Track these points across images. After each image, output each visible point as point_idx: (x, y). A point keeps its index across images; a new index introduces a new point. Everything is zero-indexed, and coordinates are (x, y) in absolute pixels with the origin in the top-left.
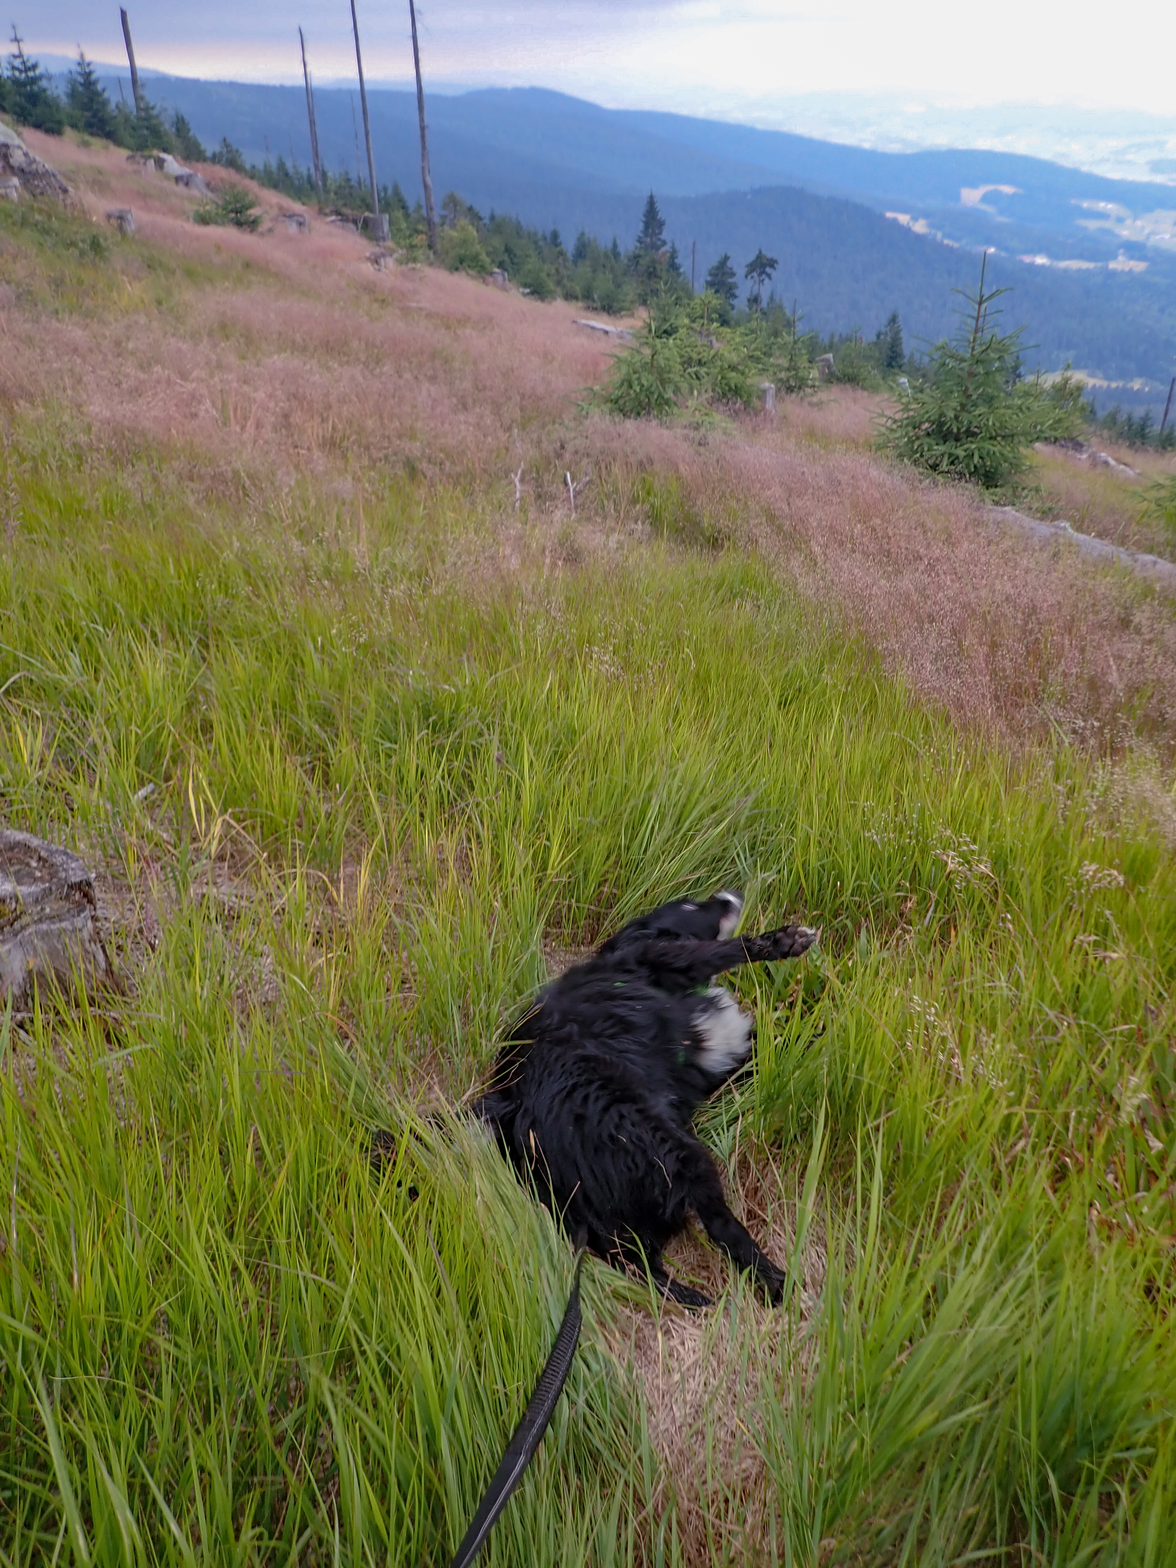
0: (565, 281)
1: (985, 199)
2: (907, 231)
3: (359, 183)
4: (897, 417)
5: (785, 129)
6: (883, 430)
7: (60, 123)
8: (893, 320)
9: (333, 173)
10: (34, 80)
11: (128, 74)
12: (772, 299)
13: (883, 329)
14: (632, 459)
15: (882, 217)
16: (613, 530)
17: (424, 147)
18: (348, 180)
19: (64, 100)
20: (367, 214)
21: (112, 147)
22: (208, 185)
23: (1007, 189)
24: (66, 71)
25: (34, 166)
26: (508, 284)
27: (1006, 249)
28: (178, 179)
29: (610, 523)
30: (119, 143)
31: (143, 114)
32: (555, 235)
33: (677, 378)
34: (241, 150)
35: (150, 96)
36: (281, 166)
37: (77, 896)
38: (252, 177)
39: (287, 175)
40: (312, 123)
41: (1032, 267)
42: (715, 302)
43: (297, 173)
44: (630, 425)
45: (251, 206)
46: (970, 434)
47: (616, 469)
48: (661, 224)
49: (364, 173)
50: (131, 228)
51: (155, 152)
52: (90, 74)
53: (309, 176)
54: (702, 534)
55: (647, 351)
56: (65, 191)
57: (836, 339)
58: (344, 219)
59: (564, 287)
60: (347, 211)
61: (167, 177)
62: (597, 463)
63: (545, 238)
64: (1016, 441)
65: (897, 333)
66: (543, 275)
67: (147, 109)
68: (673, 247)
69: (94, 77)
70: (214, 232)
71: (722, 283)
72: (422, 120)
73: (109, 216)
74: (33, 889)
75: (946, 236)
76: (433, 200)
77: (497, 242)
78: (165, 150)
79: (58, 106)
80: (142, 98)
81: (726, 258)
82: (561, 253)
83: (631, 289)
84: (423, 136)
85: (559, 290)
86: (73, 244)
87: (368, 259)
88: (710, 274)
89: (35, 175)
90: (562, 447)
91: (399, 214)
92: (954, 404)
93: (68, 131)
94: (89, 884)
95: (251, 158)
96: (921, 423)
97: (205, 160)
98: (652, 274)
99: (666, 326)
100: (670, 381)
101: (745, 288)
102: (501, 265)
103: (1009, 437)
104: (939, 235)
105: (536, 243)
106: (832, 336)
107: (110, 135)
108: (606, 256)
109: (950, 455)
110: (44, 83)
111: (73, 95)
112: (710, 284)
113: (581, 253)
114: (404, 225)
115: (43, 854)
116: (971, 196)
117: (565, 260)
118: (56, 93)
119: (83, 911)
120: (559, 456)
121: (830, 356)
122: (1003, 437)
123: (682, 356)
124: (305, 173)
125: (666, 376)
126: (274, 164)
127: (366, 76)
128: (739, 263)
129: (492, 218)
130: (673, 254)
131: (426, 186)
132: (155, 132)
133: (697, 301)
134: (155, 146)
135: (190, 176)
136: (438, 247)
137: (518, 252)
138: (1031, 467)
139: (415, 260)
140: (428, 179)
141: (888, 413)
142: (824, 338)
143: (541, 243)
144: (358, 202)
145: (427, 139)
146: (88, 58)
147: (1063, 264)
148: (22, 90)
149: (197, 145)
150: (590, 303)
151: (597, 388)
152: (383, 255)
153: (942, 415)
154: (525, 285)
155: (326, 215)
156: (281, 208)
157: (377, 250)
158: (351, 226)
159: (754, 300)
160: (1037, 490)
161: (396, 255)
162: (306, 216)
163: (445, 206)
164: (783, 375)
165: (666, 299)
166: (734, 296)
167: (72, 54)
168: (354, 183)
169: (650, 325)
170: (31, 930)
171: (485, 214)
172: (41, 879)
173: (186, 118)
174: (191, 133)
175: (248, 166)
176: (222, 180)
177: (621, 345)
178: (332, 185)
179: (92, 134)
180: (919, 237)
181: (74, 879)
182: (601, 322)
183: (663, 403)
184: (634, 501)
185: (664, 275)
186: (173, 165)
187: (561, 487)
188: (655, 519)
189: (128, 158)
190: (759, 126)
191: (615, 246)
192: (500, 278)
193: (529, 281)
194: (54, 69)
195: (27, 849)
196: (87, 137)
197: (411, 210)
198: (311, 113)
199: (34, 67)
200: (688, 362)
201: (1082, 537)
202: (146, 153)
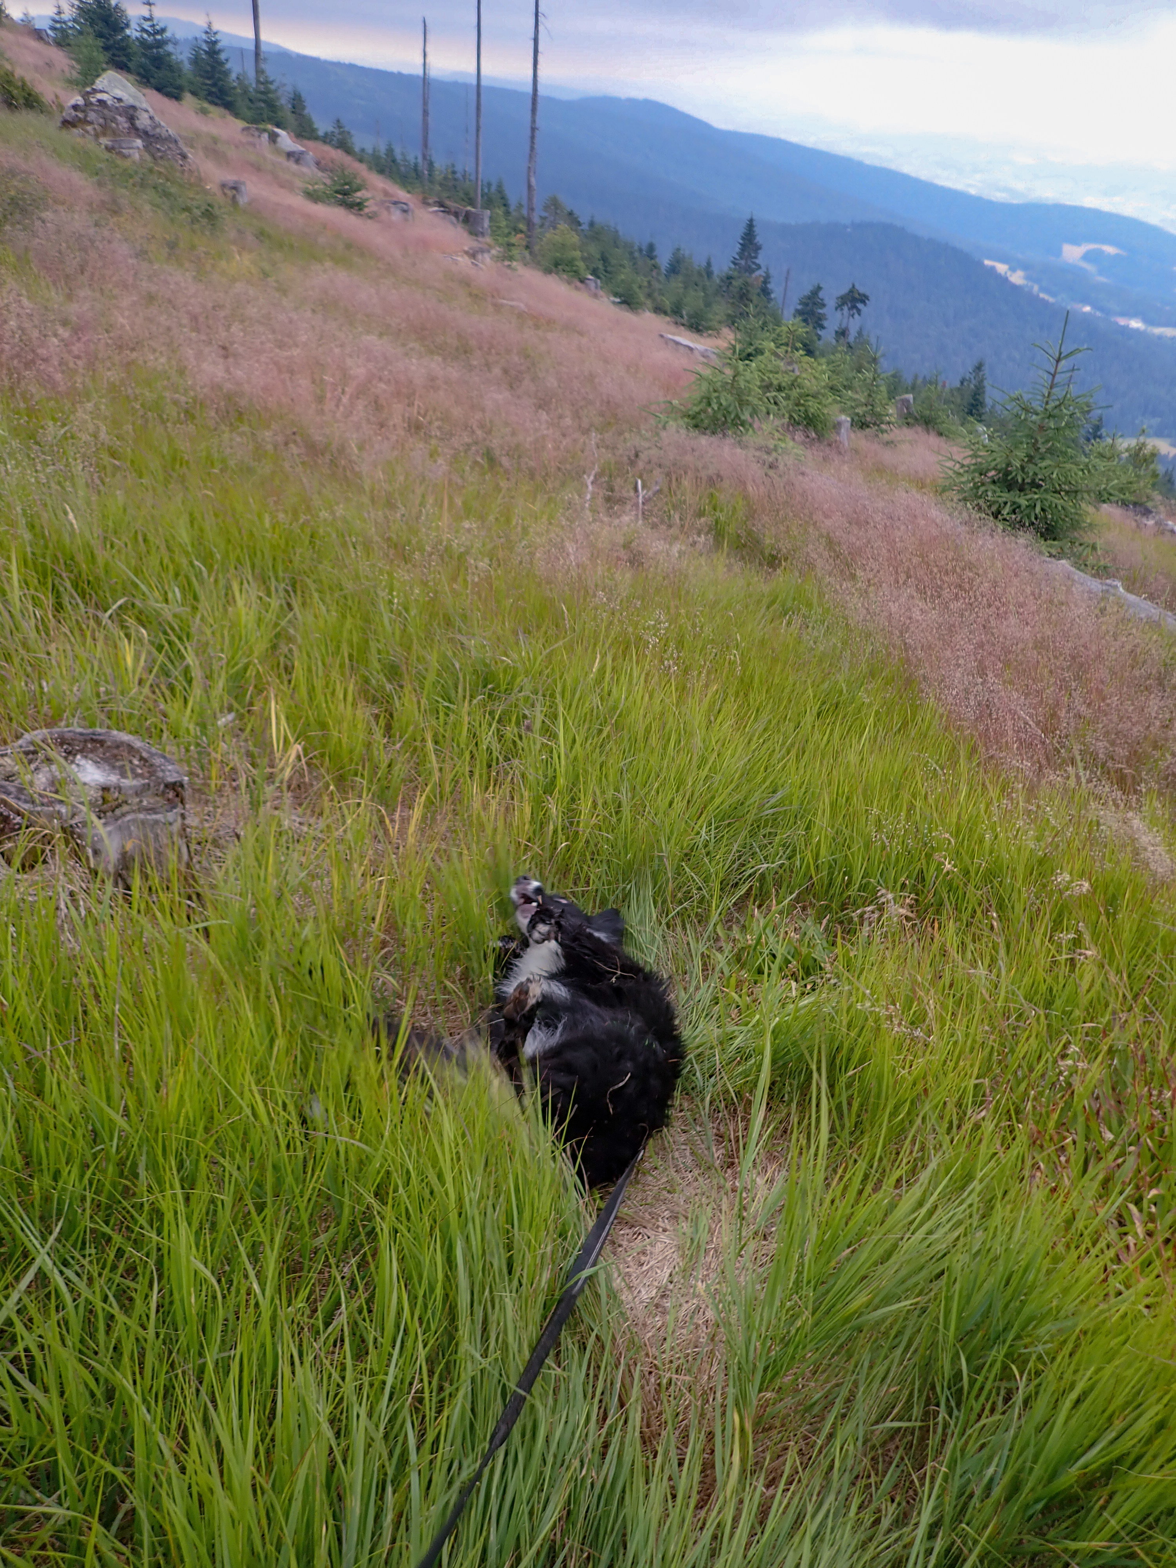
0: (656, 294)
1: (1086, 257)
2: (1003, 280)
3: (464, 176)
4: (966, 462)
5: (893, 166)
6: (950, 473)
7: (180, 88)
8: (979, 368)
9: (440, 164)
10: (160, 44)
11: (252, 47)
12: (860, 333)
13: (968, 376)
14: (704, 474)
15: (980, 264)
16: (676, 538)
17: (532, 149)
18: (454, 172)
19: (187, 67)
20: (469, 208)
21: (230, 118)
22: (318, 164)
23: (1110, 249)
24: (190, 37)
25: (158, 130)
26: (601, 293)
27: (1101, 309)
28: (290, 155)
29: (674, 531)
30: (237, 115)
31: (262, 88)
32: (651, 248)
33: (755, 401)
34: (353, 132)
35: (271, 71)
36: (390, 151)
37: (171, 795)
38: (361, 161)
39: (394, 161)
40: (425, 113)
41: (1125, 330)
42: (802, 330)
43: (405, 160)
44: (704, 441)
45: (358, 189)
46: (1035, 485)
47: (686, 483)
48: (758, 248)
49: (470, 167)
50: (242, 200)
51: (269, 127)
52: (215, 43)
53: (416, 165)
54: (762, 553)
55: (729, 372)
56: (184, 157)
57: (919, 381)
58: (447, 211)
59: (654, 300)
60: (448, 203)
61: (278, 151)
62: (668, 474)
63: (640, 250)
64: (1079, 496)
65: (981, 381)
66: (635, 287)
67: (267, 82)
68: (767, 273)
69: (219, 46)
70: (322, 211)
71: (812, 313)
72: (533, 121)
73: (223, 186)
74: (135, 783)
75: (1042, 289)
76: (535, 200)
77: (594, 250)
78: (278, 125)
79: (180, 70)
80: (263, 72)
81: (819, 288)
82: (655, 266)
83: (721, 309)
84: (533, 137)
85: (649, 302)
86: (187, 209)
87: (466, 253)
88: (801, 303)
89: (158, 138)
90: (637, 456)
91: (500, 211)
92: (1021, 454)
93: (188, 97)
94: (182, 786)
95: (362, 141)
96: (988, 470)
97: (317, 138)
98: (743, 296)
99: (750, 350)
100: (748, 403)
101: (834, 319)
102: (595, 272)
103: (1074, 493)
104: (1036, 288)
105: (631, 253)
106: (916, 377)
107: (229, 106)
108: (700, 274)
109: (1014, 503)
110: (170, 48)
111: (196, 61)
112: (799, 313)
113: (674, 268)
114: (503, 223)
115: (145, 755)
116: (1072, 253)
117: (659, 274)
118: (180, 57)
119: (175, 807)
120: (632, 463)
121: (910, 397)
122: (1067, 492)
123: (762, 380)
124: (412, 161)
125: (745, 398)
126: (382, 149)
127: (483, 72)
128: (830, 295)
129: (592, 224)
130: (766, 280)
131: (530, 186)
132: (272, 106)
133: (784, 328)
134: (270, 120)
135: (302, 153)
136: (536, 248)
137: (613, 261)
138: (1090, 525)
139: (511, 258)
140: (533, 181)
141: (957, 458)
142: (908, 379)
143: (637, 254)
144: (461, 194)
145: (536, 141)
146: (216, 27)
147: (1158, 331)
148: (148, 52)
149: (310, 122)
150: (679, 320)
151: (675, 402)
152: (482, 251)
153: (1009, 464)
154: (616, 295)
155: (429, 204)
156: (386, 193)
157: (475, 244)
158: (453, 218)
159: (842, 333)
160: (1094, 548)
161: (494, 252)
162: (411, 205)
163: (546, 208)
164: (859, 410)
165: (755, 323)
166: (822, 327)
167: (200, 21)
168: (459, 176)
169: (734, 347)
170: (129, 817)
171: (584, 219)
172: (141, 776)
173: (303, 95)
174: (306, 112)
175: (357, 149)
176: (333, 161)
177: (704, 364)
178: (438, 176)
179: (212, 103)
180: (1015, 288)
181: (170, 780)
182: (685, 338)
183: (738, 422)
184: (700, 514)
185: (755, 298)
186: (286, 140)
187: (632, 494)
188: (717, 532)
189: (244, 129)
190: (868, 162)
191: (709, 264)
192: (592, 285)
193: (620, 290)
194: (180, 35)
195: (130, 748)
196: (206, 105)
197: (512, 208)
198: (425, 103)
199: (163, 30)
200: (767, 387)
201: (1132, 597)
202: (261, 126)
